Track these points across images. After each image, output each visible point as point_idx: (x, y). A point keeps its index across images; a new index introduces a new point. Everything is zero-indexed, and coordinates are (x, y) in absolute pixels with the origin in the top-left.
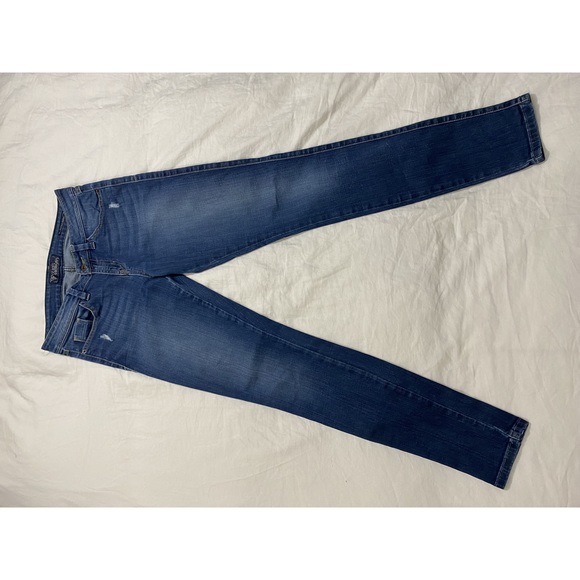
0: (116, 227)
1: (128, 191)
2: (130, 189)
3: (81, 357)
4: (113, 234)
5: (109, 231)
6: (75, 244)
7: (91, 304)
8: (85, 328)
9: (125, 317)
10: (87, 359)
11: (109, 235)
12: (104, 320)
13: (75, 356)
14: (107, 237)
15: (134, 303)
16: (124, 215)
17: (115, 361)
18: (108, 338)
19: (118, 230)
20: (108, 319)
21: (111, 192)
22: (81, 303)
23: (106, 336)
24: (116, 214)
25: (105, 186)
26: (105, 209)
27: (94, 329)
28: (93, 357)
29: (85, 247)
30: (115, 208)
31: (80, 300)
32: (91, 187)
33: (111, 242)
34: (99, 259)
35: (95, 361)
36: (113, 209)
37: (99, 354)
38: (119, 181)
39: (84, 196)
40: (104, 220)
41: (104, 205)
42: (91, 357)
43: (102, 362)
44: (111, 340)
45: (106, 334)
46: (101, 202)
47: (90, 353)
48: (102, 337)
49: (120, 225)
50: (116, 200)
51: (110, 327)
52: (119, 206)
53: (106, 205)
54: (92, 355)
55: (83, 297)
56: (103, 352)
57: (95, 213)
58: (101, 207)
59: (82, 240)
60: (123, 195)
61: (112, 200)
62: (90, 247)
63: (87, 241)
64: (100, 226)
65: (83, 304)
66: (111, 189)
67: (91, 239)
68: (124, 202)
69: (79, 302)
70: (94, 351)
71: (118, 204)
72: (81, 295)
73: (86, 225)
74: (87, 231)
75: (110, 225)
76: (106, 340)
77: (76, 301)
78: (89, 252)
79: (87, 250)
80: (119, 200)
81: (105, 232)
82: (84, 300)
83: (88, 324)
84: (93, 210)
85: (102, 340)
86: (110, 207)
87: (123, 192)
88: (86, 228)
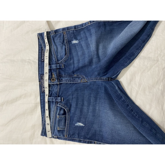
0: (77, 54)
1: (84, 32)
2: (86, 31)
3: (65, 140)
4: (76, 59)
5: (73, 58)
8: (63, 121)
9: (91, 108)
11: (73, 60)
12: (74, 114)
13: (62, 139)
14: (72, 61)
15: (96, 98)
16: (82, 47)
17: (89, 139)
18: (81, 124)
19: (78, 56)
20: (78, 113)
21: (74, 33)
22: (58, 104)
23: (79, 123)
24: (77, 47)
25: (70, 30)
26: (69, 44)
27: (68, 121)
28: (73, 138)
29: (56, 67)
30: (76, 43)
31: (57, 103)
32: (61, 30)
33: (74, 64)
34: (65, 74)
35: (75, 141)
36: (75, 44)
37: (77, 136)
38: (79, 27)
39: (56, 36)
40: (70, 51)
41: (68, 42)
42: (72, 139)
43: (80, 141)
44: (83, 125)
45: (79, 122)
46: (66, 39)
47: (70, 136)
48: (76, 125)
49: (80, 53)
50: (77, 38)
51: (81, 117)
52: (78, 42)
53: (69, 42)
54: (72, 137)
55: (59, 100)
56: (79, 134)
57: (62, 46)
58: (66, 42)
59: (54, 62)
60: (81, 35)
61: (74, 38)
62: (60, 67)
63: (58, 63)
64: (67, 55)
65: (60, 105)
66: (74, 31)
67: (61, 62)
68: (82, 39)
69: (57, 104)
70: (73, 135)
71: (78, 41)
72: (57, 100)
73: (57, 54)
74: (58, 57)
75: (74, 54)
76: (80, 126)
77: (54, 104)
78: (59, 70)
79: (58, 68)
80: (79, 38)
81: (71, 58)
82: (60, 102)
83: (64, 118)
84: (62, 45)
85: (77, 126)
86: (72, 43)
87: (81, 33)
88: (58, 56)
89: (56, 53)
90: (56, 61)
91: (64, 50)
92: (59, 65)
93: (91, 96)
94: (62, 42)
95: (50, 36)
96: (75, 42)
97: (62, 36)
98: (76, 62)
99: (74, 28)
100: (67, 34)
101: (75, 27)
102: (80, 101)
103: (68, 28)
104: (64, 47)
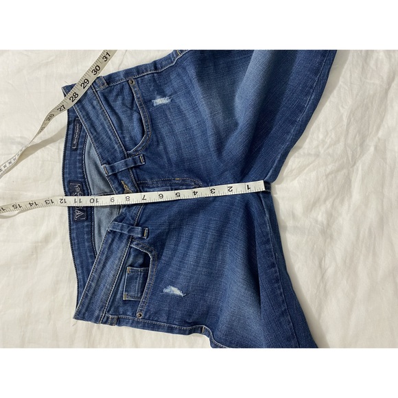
0: (172, 131)
1: (179, 75)
3: (135, 324)
4: (169, 141)
5: (163, 139)
6: (109, 163)
7: (150, 244)
8: (139, 280)
10: (145, 326)
11: (164, 144)
12: (168, 264)
13: (127, 324)
14: (161, 147)
18: (177, 292)
19: (175, 135)
20: (175, 262)
21: (155, 81)
22: (135, 243)
23: (173, 288)
24: (168, 112)
25: (143, 72)
26: (148, 109)
27: (151, 279)
28: (154, 322)
29: (127, 165)
30: (164, 105)
31: (131, 239)
32: (122, 76)
33: (167, 153)
34: (151, 179)
35: (159, 328)
36: (161, 106)
37: (164, 318)
38: (164, 63)
39: (110, 91)
40: (152, 124)
41: (145, 103)
42: (151, 324)
43: (170, 330)
44: (182, 294)
45: (173, 286)
46: (138, 98)
47: (149, 317)
48: (166, 291)
49: (178, 128)
50: (164, 92)
51: (179, 274)
52: (169, 101)
53: (147, 102)
54: (153, 320)
55: (138, 233)
56: (169, 314)
57: (132, 115)
58: (141, 105)
59: (119, 155)
60: (173, 82)
61: (156, 93)
62: (135, 163)
63: (129, 155)
64: (148, 134)
65: (137, 245)
66: (153, 76)
67: (136, 151)
68: (176, 92)
69: (131, 242)
70: (156, 313)
71: (167, 98)
72: (133, 232)
73: (122, 133)
74: (125, 141)
75: (164, 130)
76: (174, 295)
77: (125, 241)
78: (134, 171)
79: (132, 168)
80: (168, 90)
81: (158, 142)
82: (140, 238)
83: (142, 274)
84: (129, 112)
85: (167, 295)
86: (155, 105)
87: (172, 78)
88: (124, 138)
89: (119, 132)
90: (122, 152)
91: (136, 124)
92: (133, 159)
93: (209, 228)
94: (129, 105)
95: (96, 91)
96: (159, 101)
97: (126, 91)
98: (171, 148)
99: (153, 68)
100: (138, 83)
101: (155, 64)
102: (184, 236)
103: (138, 70)
104: (135, 116)
